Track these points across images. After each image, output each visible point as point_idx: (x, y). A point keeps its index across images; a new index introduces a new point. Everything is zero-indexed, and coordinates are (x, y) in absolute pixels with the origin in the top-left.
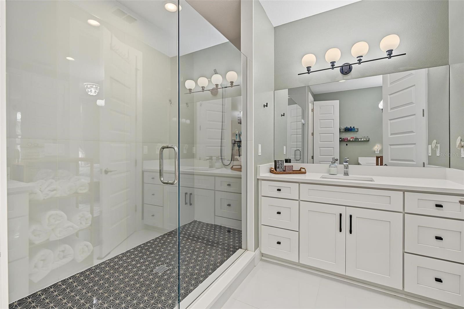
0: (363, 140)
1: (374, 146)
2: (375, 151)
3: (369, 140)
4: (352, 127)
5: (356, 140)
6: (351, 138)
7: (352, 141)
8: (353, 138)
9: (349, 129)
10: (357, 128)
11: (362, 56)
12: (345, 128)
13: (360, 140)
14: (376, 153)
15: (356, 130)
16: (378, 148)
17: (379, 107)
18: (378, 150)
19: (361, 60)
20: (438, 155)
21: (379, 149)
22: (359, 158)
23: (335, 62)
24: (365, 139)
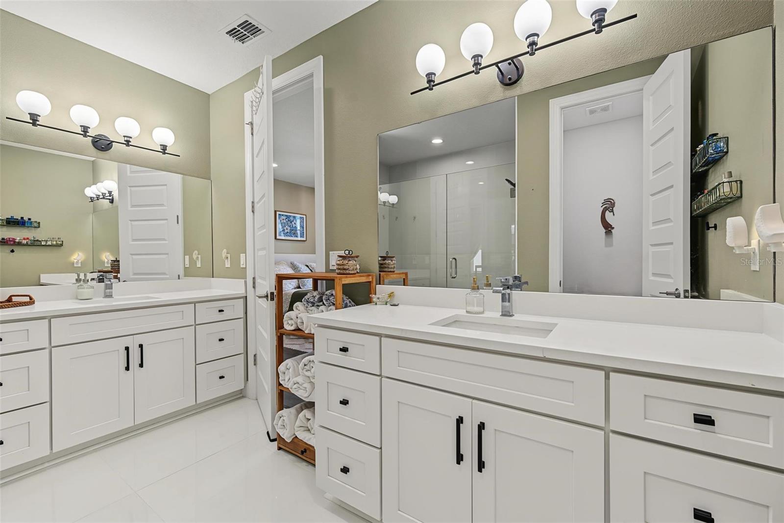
0: (50, 244)
1: (71, 253)
2: (73, 264)
3: (62, 245)
4: (26, 219)
5: (35, 244)
6: (24, 239)
7: (27, 245)
8: (28, 239)
9: (18, 222)
10: (38, 221)
11: (131, 138)
12: (7, 219)
13: (43, 243)
14: (75, 265)
15: (36, 225)
16: (79, 258)
17: (85, 192)
18: (78, 261)
19: (130, 141)
20: (199, 265)
21: (82, 260)
22: (41, 275)
23: (89, 128)
24: (55, 243)
